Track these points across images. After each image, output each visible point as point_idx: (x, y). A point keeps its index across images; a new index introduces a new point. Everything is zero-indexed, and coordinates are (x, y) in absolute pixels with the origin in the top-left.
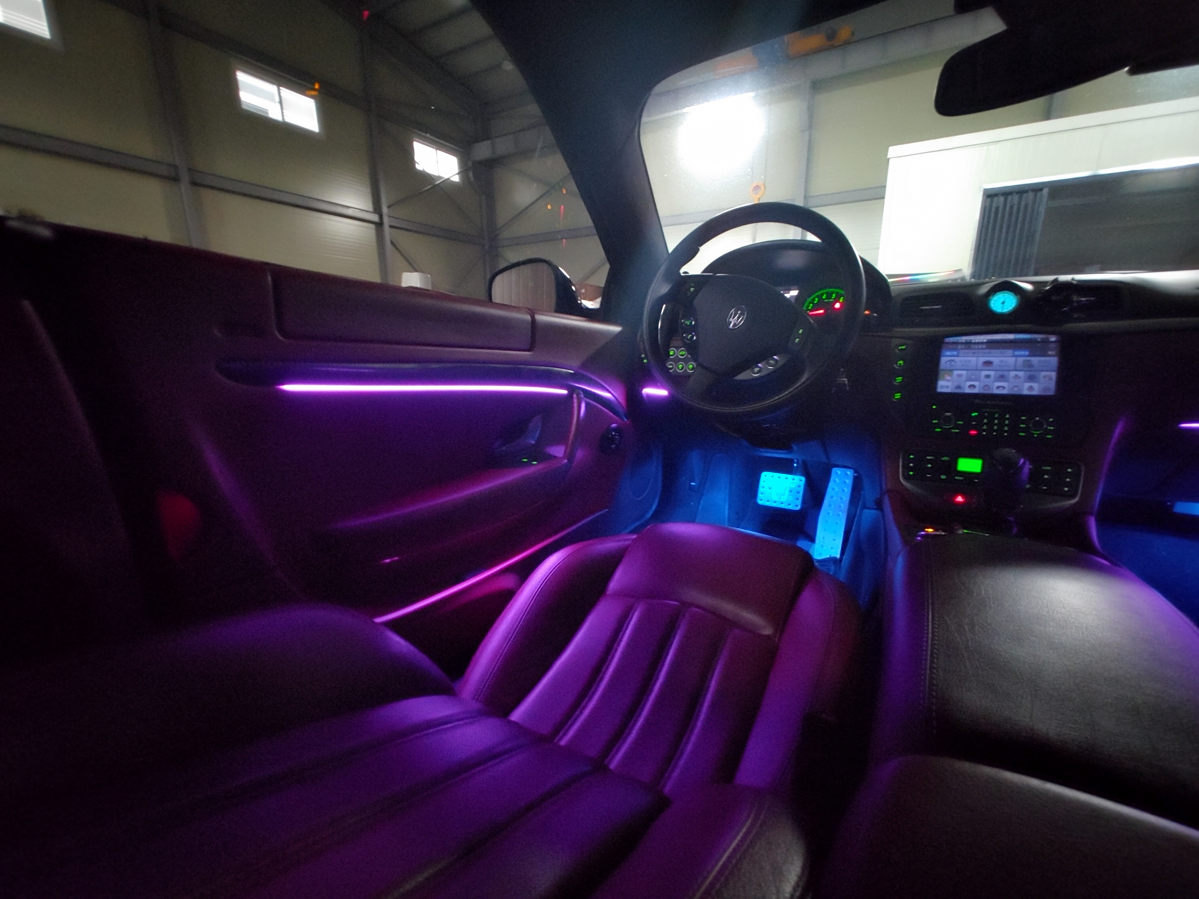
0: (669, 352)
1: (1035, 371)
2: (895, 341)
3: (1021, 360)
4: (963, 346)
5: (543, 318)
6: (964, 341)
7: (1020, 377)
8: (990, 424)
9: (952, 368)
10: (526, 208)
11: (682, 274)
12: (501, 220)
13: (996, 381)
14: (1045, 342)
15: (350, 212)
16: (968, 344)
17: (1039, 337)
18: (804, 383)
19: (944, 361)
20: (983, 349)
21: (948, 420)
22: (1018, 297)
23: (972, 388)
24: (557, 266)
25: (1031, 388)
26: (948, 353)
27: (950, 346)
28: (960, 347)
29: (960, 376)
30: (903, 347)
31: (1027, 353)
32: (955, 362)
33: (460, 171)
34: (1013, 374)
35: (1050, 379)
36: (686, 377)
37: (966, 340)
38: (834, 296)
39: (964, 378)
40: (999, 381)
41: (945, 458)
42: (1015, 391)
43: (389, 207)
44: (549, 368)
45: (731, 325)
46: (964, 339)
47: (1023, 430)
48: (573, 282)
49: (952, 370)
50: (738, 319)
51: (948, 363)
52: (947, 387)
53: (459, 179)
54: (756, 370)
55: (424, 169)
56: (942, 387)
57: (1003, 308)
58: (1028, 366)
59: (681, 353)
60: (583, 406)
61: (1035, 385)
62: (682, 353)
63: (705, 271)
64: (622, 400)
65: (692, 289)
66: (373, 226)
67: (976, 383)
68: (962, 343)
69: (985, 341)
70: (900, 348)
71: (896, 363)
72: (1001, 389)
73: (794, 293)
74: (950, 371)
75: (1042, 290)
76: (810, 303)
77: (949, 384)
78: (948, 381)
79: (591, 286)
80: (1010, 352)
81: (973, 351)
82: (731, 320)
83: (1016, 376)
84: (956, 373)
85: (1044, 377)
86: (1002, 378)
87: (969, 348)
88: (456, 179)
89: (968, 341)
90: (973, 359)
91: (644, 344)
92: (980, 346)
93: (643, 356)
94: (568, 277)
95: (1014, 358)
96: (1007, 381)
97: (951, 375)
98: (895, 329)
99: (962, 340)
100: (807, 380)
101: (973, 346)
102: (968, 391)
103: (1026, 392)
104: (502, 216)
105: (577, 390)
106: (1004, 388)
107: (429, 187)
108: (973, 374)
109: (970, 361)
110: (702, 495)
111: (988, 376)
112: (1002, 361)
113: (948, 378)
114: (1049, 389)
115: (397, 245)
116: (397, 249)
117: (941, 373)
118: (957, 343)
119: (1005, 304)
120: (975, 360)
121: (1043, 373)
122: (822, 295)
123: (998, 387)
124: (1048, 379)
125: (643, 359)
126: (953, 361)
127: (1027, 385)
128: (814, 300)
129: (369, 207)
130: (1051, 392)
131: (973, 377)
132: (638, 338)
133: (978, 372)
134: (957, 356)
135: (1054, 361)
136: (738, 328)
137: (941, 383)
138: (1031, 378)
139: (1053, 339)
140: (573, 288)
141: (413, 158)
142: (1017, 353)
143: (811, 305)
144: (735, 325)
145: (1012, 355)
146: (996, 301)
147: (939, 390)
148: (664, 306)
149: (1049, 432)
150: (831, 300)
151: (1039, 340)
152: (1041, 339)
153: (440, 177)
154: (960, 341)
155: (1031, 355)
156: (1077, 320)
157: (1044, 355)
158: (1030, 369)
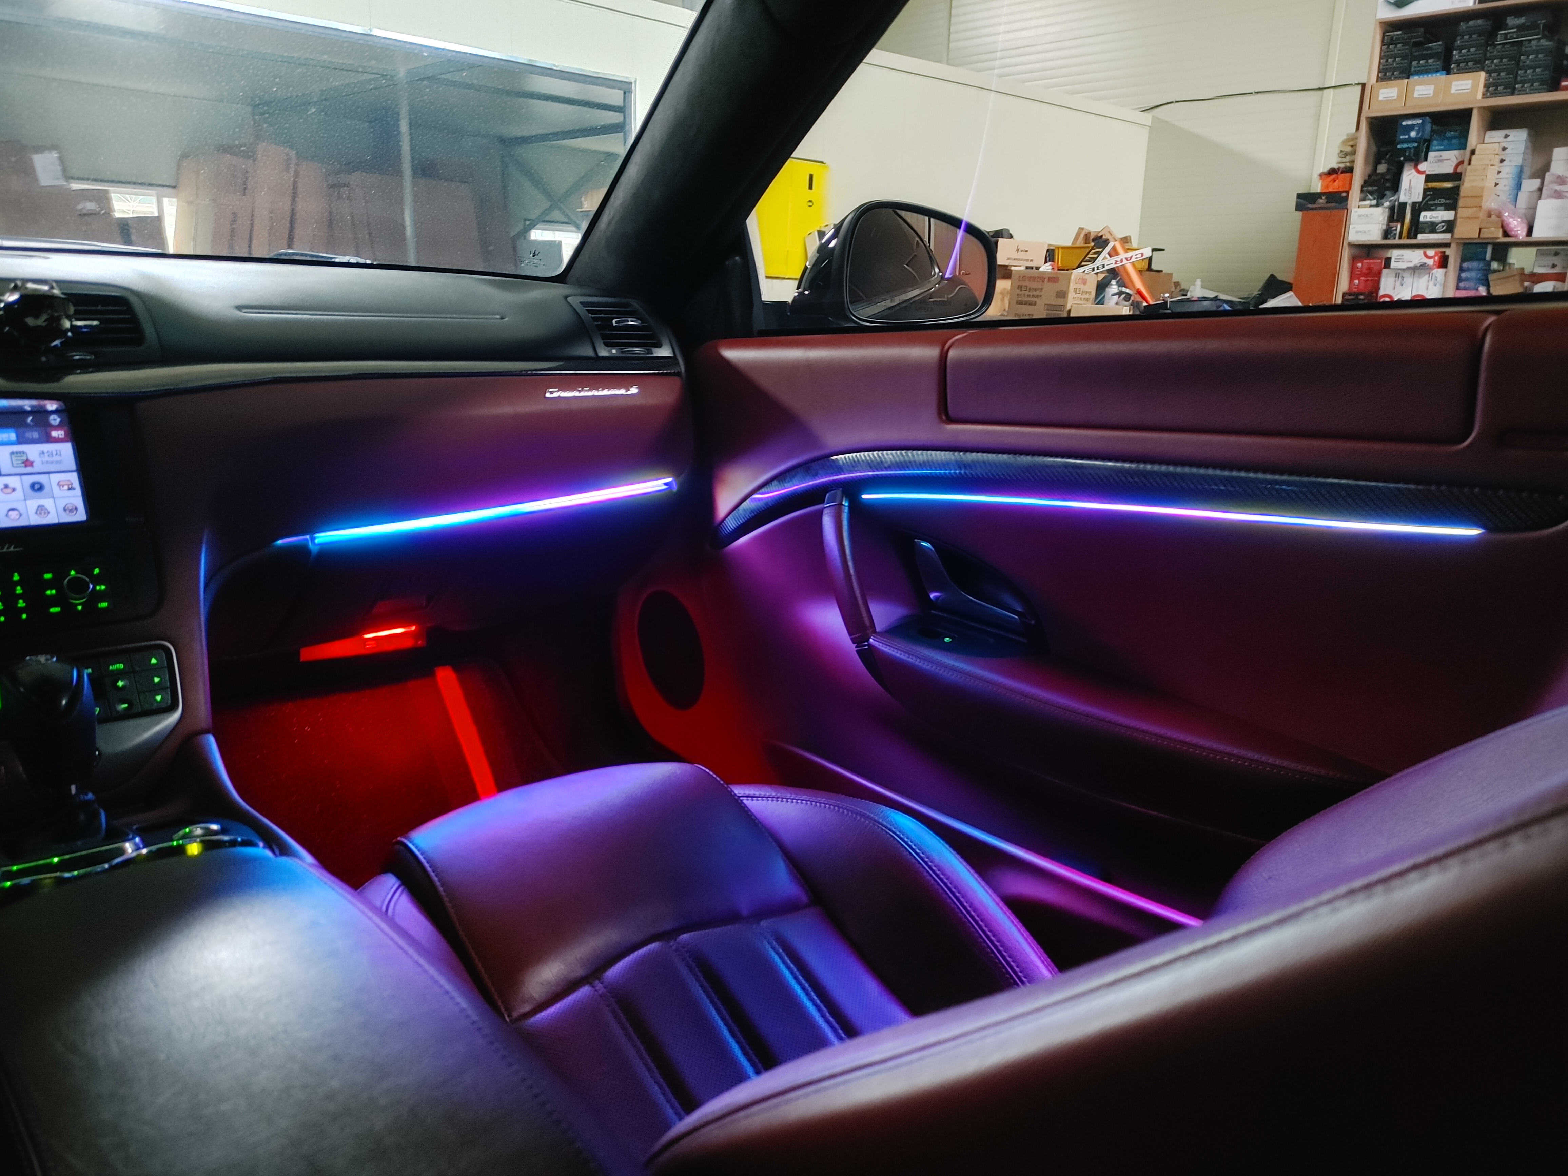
1: (40, 474)
7: (14, 490)
17: (24, 404)
25: (41, 509)
31: (13, 436)
47: (53, 601)
103: (35, 520)
121: (55, 478)
124: (66, 487)
127: (32, 504)
130: (81, 515)
135: (66, 450)
139: (52, 406)
149: (102, 596)
151: (27, 410)
152: (29, 407)
155: (21, 440)
156: (85, 367)
157: (50, 440)
158: (29, 470)
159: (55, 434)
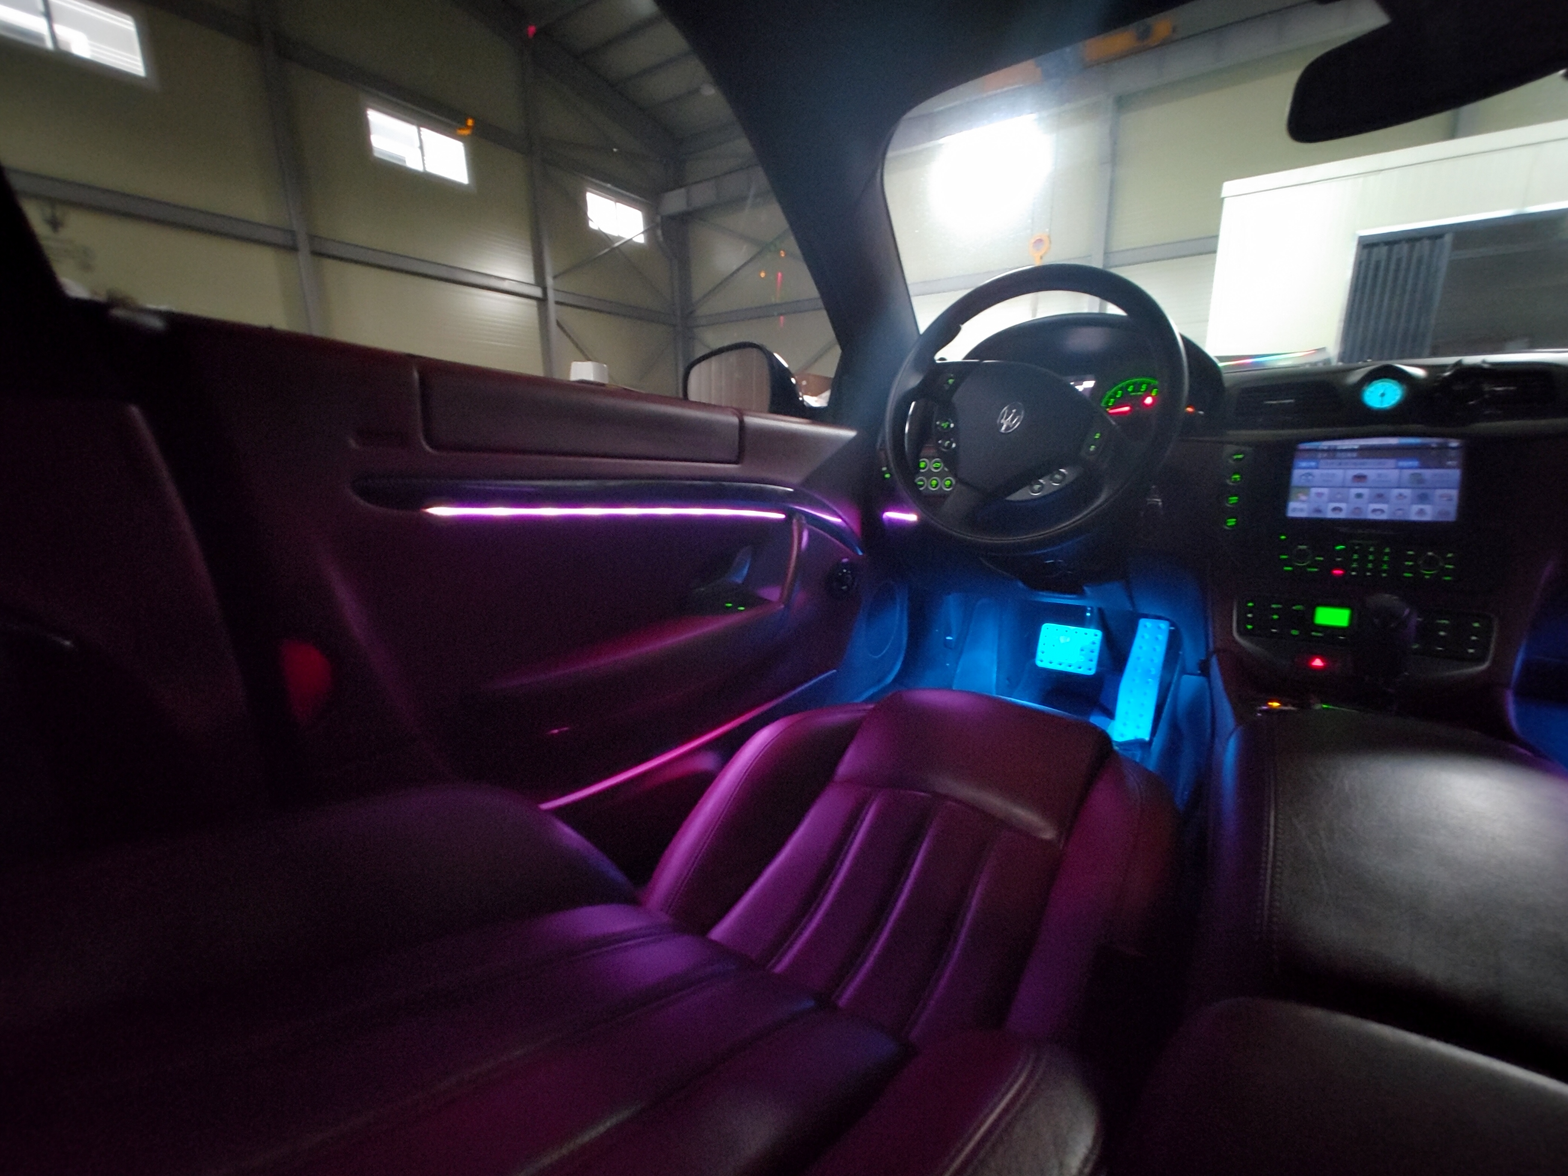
0: (918, 463)
1: (1428, 488)
2: (1229, 449)
3: (1407, 473)
4: (1325, 455)
5: (753, 420)
6: (1326, 448)
7: (1405, 497)
8: (1363, 560)
9: (1307, 484)
10: (732, 274)
11: (938, 362)
12: (697, 292)
13: (1371, 502)
14: (1444, 448)
15: (505, 285)
16: (1333, 451)
17: (1434, 441)
18: (1100, 505)
19: (1298, 475)
20: (1353, 458)
21: (1302, 555)
22: (1405, 387)
23: (1337, 512)
24: (772, 351)
25: (1422, 512)
26: (1304, 464)
27: (1307, 455)
28: (1320, 455)
29: (1319, 495)
30: (1240, 456)
31: (1416, 463)
32: (1314, 476)
33: (646, 228)
34: (1396, 492)
35: (1450, 499)
36: (942, 496)
37: (1330, 446)
38: (1144, 387)
39: (1325, 498)
40: (1376, 503)
41: (1297, 607)
42: (1399, 516)
43: (555, 277)
44: (762, 485)
45: (1003, 428)
46: (1325, 445)
47: (1409, 569)
48: (793, 371)
49: (1309, 488)
50: (1012, 420)
51: (1303, 477)
52: (1302, 510)
53: (645, 239)
54: (1037, 487)
55: (599, 228)
56: (1294, 510)
57: (1382, 402)
58: (1419, 481)
59: (934, 466)
60: (805, 535)
61: (1428, 508)
62: (937, 465)
63: (968, 357)
64: (856, 527)
65: (951, 381)
66: (534, 303)
67: (1343, 505)
68: (1323, 451)
69: (1356, 447)
70: (1235, 457)
71: (1230, 478)
72: (1379, 513)
73: (1089, 384)
74: (1305, 489)
75: (1438, 377)
76: (1111, 397)
77: (1304, 506)
78: (1303, 501)
79: (815, 376)
80: (1391, 462)
81: (1339, 461)
82: (1002, 421)
83: (1401, 495)
84: (1314, 490)
85: (1441, 496)
86: (1380, 498)
87: (1334, 458)
88: (641, 239)
89: (1332, 448)
90: (1339, 473)
91: (886, 454)
92: (1349, 455)
93: (884, 469)
94: (786, 365)
95: (1397, 471)
96: (1387, 502)
97: (1307, 494)
98: (1231, 432)
99: (1324, 446)
100: (1106, 501)
101: (1339, 454)
102: (1330, 515)
103: (1414, 517)
104: (700, 286)
105: (797, 515)
106: (1382, 511)
107: (606, 250)
108: (1339, 493)
109: (1333, 475)
110: (961, 653)
111: (1359, 496)
112: (1379, 475)
113: (1303, 498)
114: (1447, 513)
115: (564, 326)
116: (564, 331)
117: (1293, 492)
118: (1316, 450)
119: (1385, 397)
120: (1342, 473)
121: (1439, 492)
122: (1128, 386)
123: (1374, 511)
124: (1445, 499)
125: (885, 473)
126: (1310, 474)
127: (1416, 508)
128: (1116, 393)
129: (529, 277)
130: (1451, 517)
131: (1339, 496)
132: (878, 447)
133: (1346, 490)
134: (1317, 468)
135: (1454, 474)
136: (1013, 431)
137: (1292, 505)
138: (1423, 498)
139: (1454, 443)
140: (793, 380)
141: (586, 214)
142: (1402, 463)
143: (1112, 400)
144: (1008, 428)
145: (1393, 466)
146: (1372, 392)
147: (1291, 514)
148: (913, 404)
149: (1447, 572)
150: (1139, 393)
151: (1434, 445)
152: (1437, 443)
153: (619, 238)
154: (1320, 447)
155: (1420, 468)
156: (1490, 418)
157: (1441, 466)
158: (1421, 485)
159: (1450, 463)
